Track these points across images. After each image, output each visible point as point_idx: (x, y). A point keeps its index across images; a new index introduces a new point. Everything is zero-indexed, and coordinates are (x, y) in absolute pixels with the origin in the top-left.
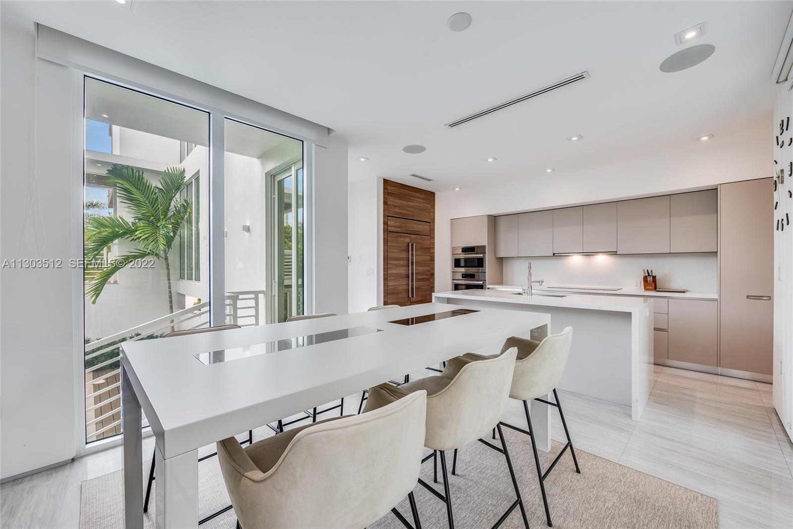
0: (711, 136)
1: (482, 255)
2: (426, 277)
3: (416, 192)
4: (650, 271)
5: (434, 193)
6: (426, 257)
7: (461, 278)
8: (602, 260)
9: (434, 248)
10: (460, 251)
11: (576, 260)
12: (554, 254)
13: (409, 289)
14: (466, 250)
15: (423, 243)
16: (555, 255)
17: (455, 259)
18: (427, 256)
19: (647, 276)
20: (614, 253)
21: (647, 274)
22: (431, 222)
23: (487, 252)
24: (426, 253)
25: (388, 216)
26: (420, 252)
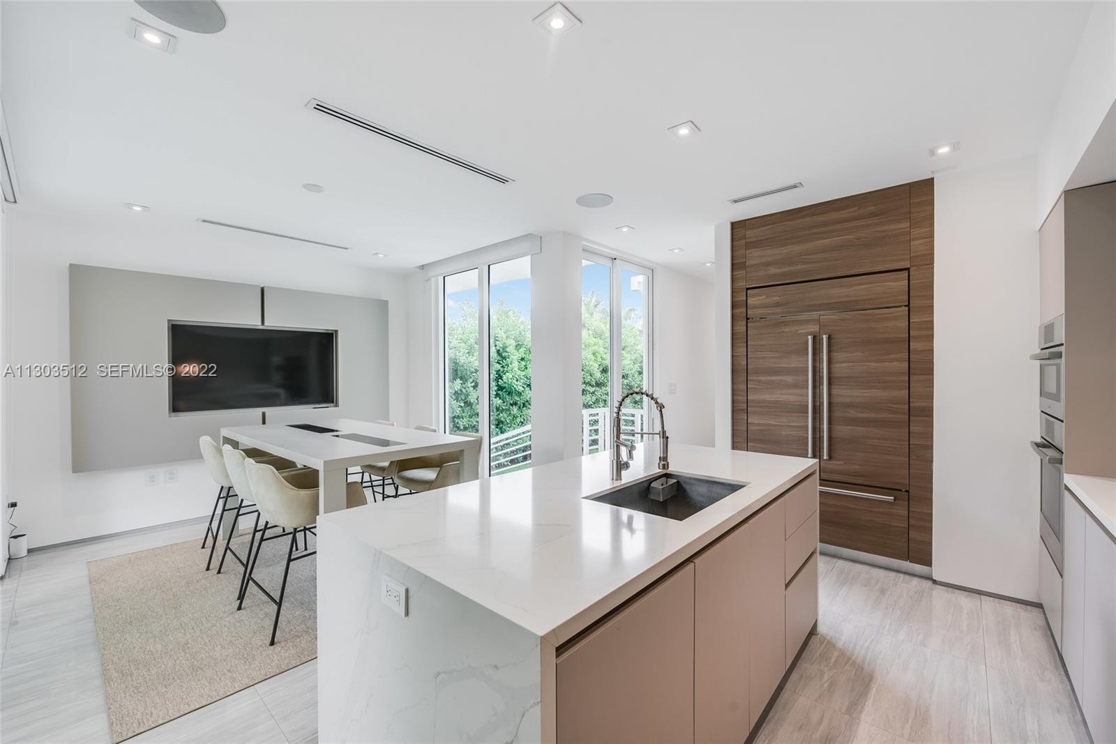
2: (886, 416)
6: (886, 364)
13: (808, 438)
22: (915, 267)
24: (887, 354)
25: (747, 289)
26: (859, 354)
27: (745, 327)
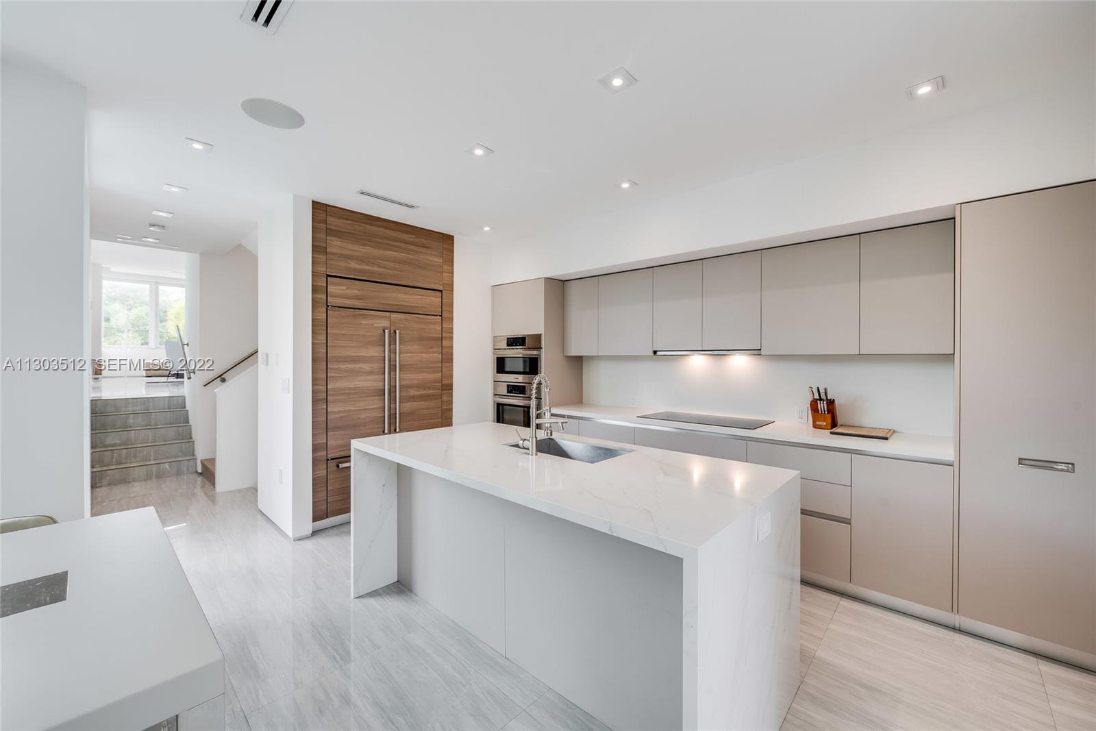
0: (941, 83)
1: (535, 352)
2: (431, 392)
3: (406, 233)
4: (822, 391)
5: (453, 236)
6: (431, 355)
7: (505, 392)
8: (740, 363)
9: (452, 338)
10: (504, 344)
11: (698, 363)
12: (655, 352)
13: (384, 416)
14: (513, 342)
15: (423, 329)
16: (658, 353)
17: (497, 358)
18: (433, 353)
19: (817, 399)
20: (757, 352)
21: (817, 396)
22: (445, 291)
23: (543, 346)
24: (430, 348)
25: (328, 276)
26: (416, 347)
27: (325, 315)
